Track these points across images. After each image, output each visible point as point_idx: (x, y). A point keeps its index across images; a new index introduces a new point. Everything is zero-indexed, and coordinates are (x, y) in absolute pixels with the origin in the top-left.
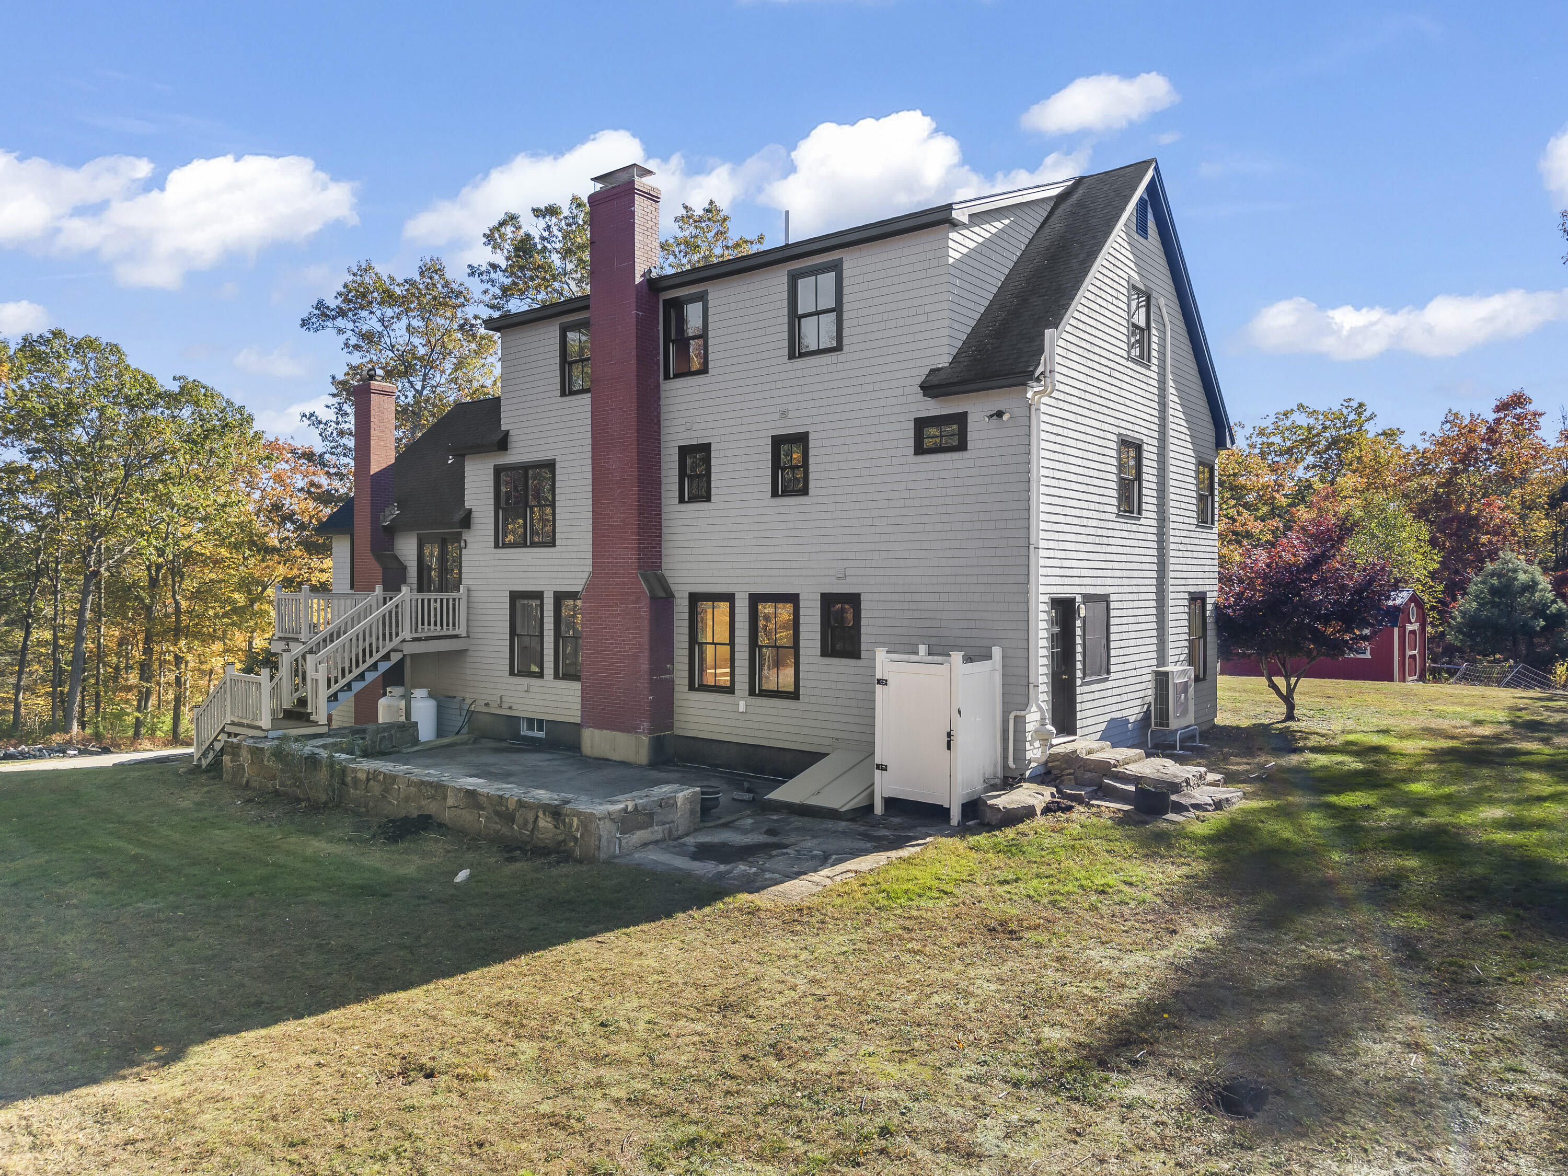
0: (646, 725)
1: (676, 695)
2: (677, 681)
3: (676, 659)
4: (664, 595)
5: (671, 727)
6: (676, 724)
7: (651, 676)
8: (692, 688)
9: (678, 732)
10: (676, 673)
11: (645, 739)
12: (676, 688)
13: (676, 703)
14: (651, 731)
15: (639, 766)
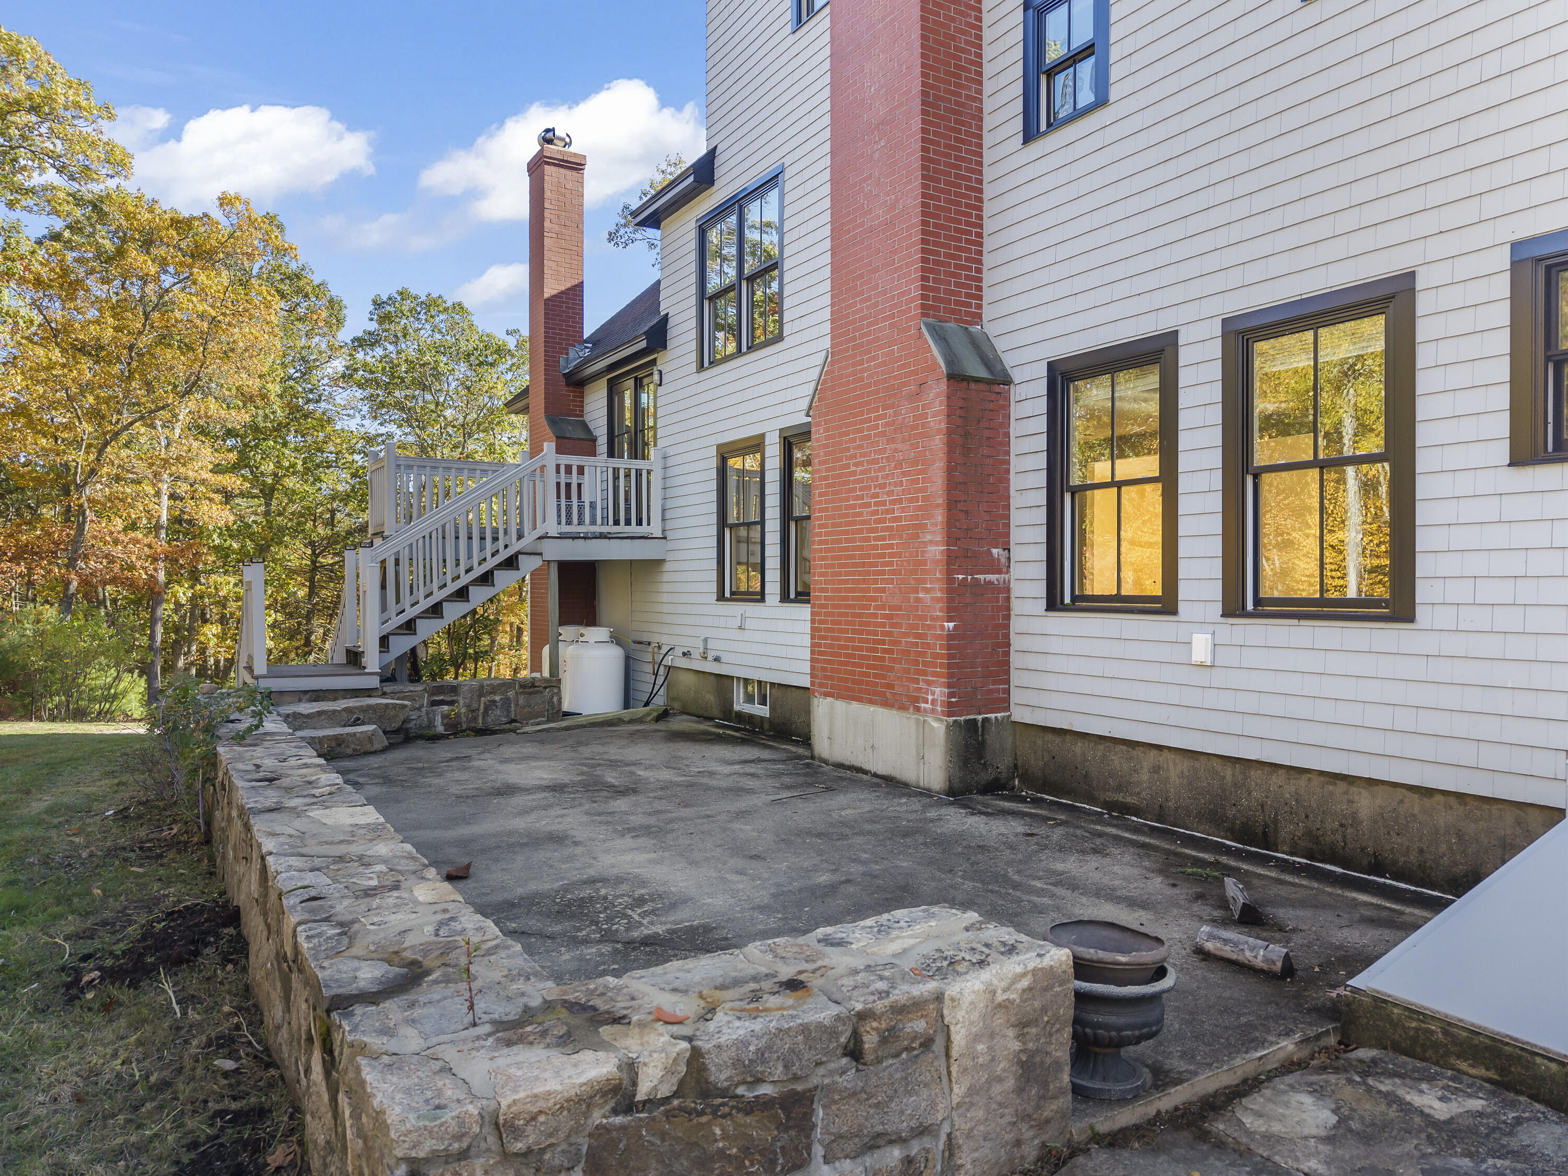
0: (939, 693)
1: (1016, 625)
2: (1017, 589)
3: (1016, 535)
4: (983, 373)
5: (1004, 703)
6: (1016, 696)
7: (949, 572)
8: (1054, 603)
9: (1019, 715)
10: (1016, 571)
11: (938, 727)
12: (1017, 607)
13: (1017, 643)
14: (951, 709)
15: (926, 793)
